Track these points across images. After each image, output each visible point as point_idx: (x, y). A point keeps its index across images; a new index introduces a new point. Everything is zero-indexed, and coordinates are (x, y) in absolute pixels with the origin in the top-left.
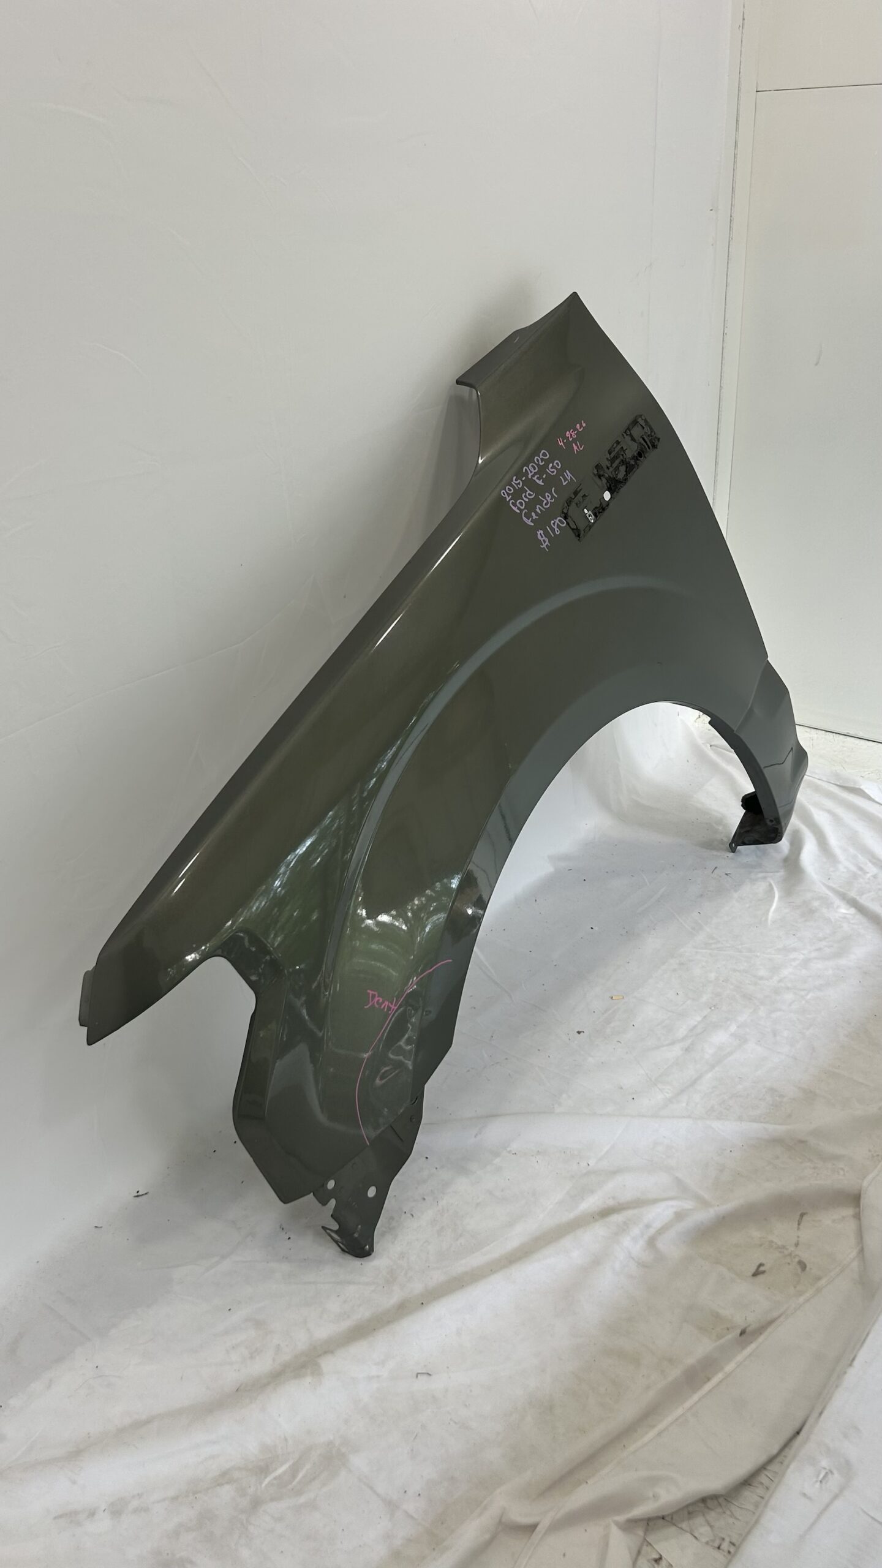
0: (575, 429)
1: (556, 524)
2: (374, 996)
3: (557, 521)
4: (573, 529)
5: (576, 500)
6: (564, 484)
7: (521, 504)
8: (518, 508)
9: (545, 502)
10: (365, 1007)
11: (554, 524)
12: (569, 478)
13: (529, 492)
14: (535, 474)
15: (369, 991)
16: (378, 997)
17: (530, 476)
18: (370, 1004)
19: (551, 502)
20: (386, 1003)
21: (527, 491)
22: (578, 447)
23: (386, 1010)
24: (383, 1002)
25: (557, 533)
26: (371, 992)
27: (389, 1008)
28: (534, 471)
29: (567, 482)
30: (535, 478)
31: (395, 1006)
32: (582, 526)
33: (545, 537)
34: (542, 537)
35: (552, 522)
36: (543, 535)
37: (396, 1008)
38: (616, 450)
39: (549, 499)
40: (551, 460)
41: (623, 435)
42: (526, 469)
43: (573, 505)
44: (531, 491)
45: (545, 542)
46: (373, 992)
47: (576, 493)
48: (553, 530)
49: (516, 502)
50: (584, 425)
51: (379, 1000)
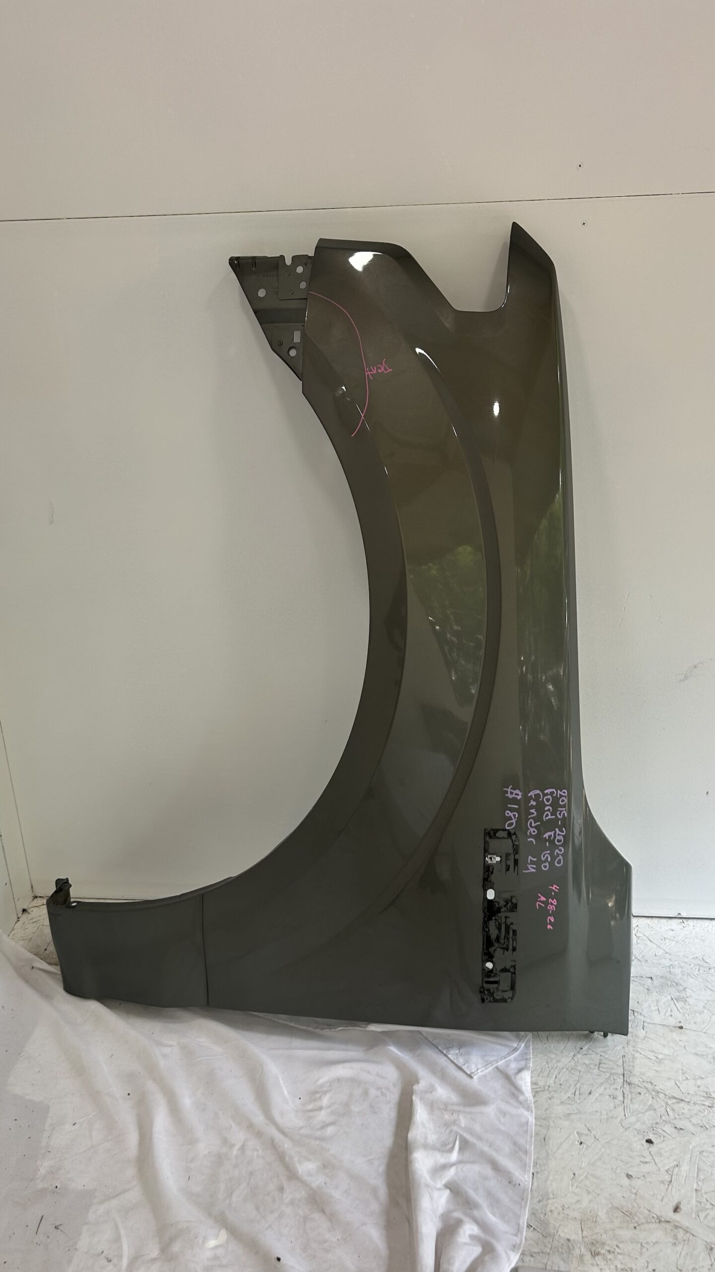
0: (553, 915)
1: (513, 817)
2: (386, 370)
3: (514, 821)
4: (497, 830)
5: (512, 857)
6: (530, 857)
7: (548, 800)
8: (547, 794)
9: (533, 825)
10: (385, 360)
11: (514, 815)
12: (529, 866)
13: (549, 817)
14: (555, 837)
15: (391, 370)
16: (383, 371)
17: (557, 830)
18: (384, 364)
19: (529, 829)
20: (375, 372)
21: (551, 815)
22: (540, 901)
23: (372, 368)
24: (377, 371)
25: (508, 811)
26: (389, 370)
27: (370, 370)
28: (558, 837)
29: (529, 862)
30: (552, 833)
31: (368, 375)
32: (493, 843)
33: (514, 797)
34: (516, 794)
35: (517, 816)
36: (516, 796)
37: (366, 374)
38: (511, 941)
39: (532, 830)
40: (551, 864)
41: (515, 961)
42: (563, 832)
43: (511, 851)
44: (549, 819)
45: (512, 793)
46: (388, 371)
47: (516, 862)
48: (512, 810)
49: (552, 797)
50: (549, 927)
51: (381, 370)
